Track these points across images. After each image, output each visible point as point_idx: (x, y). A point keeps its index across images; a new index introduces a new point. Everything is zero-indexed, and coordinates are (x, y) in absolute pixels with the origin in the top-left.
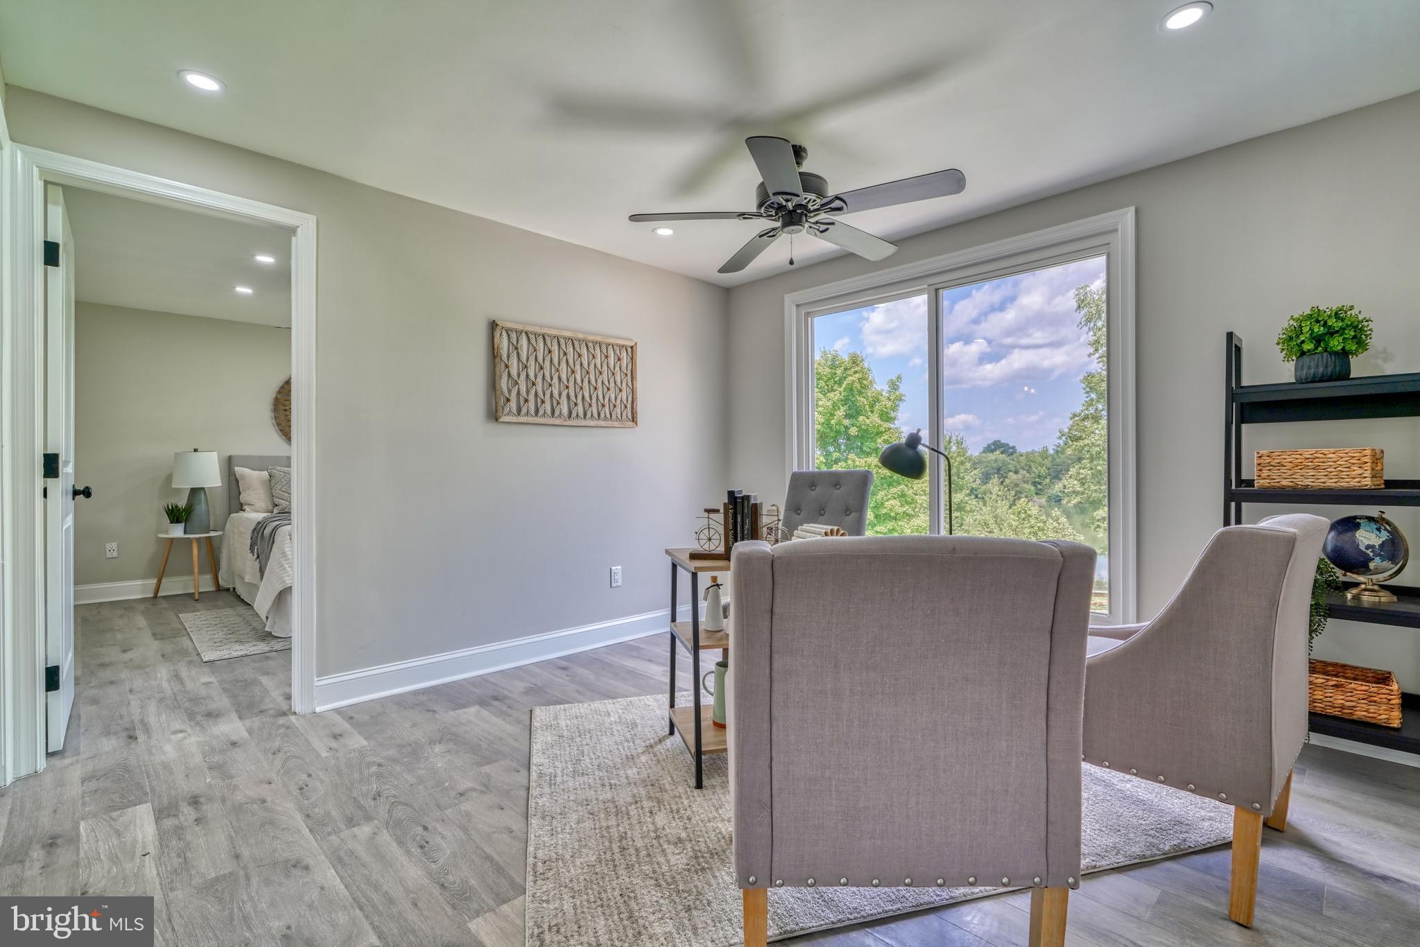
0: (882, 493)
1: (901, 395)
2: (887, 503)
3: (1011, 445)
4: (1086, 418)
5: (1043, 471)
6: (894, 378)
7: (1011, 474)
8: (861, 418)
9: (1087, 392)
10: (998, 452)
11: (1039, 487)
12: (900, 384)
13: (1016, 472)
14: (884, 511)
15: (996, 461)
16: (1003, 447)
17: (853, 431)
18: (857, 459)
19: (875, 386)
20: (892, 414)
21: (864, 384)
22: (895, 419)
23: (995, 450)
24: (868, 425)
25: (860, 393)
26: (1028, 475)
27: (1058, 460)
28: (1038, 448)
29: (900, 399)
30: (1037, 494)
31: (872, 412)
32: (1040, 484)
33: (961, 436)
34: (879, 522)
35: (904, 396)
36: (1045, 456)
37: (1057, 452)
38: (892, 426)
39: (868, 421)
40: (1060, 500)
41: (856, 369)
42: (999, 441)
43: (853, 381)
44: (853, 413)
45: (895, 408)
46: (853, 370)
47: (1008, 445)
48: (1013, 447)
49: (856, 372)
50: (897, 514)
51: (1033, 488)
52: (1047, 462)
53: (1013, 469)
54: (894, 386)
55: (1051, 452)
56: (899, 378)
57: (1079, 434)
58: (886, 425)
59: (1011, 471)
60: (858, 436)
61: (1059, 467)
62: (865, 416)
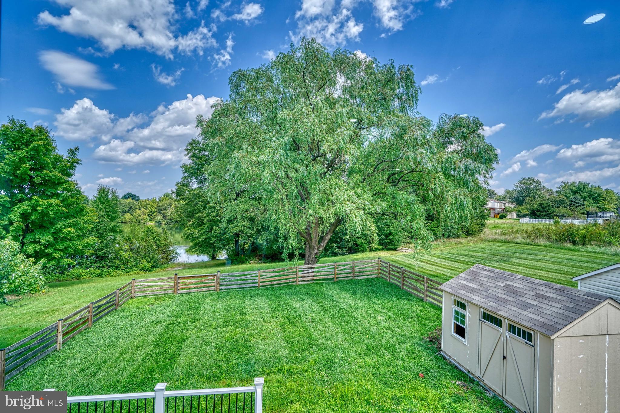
0: (61, 223)
1: (78, 160)
2: (64, 230)
3: (137, 196)
4: (183, 185)
5: (153, 209)
6: (73, 149)
7: (137, 210)
8: (45, 171)
9: (184, 173)
10: (130, 199)
11: (151, 217)
12: (77, 153)
13: (140, 209)
14: (62, 235)
15: (129, 203)
16: (133, 196)
17: (38, 180)
18: (40, 200)
19: (57, 151)
20: (71, 172)
21: (48, 147)
22: (72, 175)
23: (128, 198)
24: (51, 177)
25: (45, 155)
26: (146, 211)
27: (161, 204)
28: (151, 198)
29: (78, 162)
30: (150, 220)
31: (54, 168)
32: (151, 215)
33: (115, 189)
34: (57, 242)
35: (81, 161)
36: (154, 202)
37: (160, 200)
38: (70, 179)
39: (51, 174)
40: (161, 223)
41: (42, 137)
42: (131, 193)
43: (40, 145)
44: (39, 167)
45: (73, 168)
46: (39, 137)
47: (135, 195)
48: (138, 197)
49: (41, 139)
50: (72, 237)
51: (148, 217)
52: (156, 205)
53: (138, 208)
54: (73, 153)
55: (157, 200)
56: (77, 149)
57: (181, 193)
58: (66, 178)
59: (137, 209)
60: (41, 184)
61: (161, 208)
62: (48, 170)
